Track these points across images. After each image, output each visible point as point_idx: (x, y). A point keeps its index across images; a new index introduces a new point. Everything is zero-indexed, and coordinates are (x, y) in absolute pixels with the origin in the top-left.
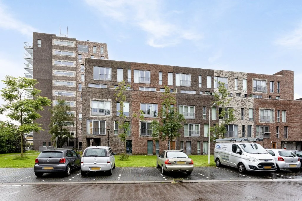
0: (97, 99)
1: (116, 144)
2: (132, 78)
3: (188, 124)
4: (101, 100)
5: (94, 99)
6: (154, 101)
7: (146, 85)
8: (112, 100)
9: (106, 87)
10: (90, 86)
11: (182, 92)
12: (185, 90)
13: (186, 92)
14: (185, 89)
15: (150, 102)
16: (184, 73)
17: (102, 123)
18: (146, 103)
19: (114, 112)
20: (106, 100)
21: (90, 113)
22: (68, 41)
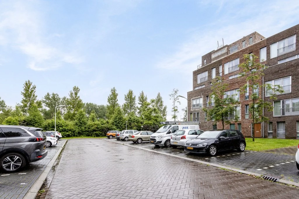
0: (195, 98)
1: (206, 128)
2: (223, 72)
3: (280, 101)
4: (197, 97)
5: (193, 98)
6: (236, 86)
7: (235, 72)
8: (203, 96)
9: (204, 86)
10: (197, 89)
11: (279, 63)
12: (285, 58)
13: (288, 60)
14: (286, 56)
15: (232, 89)
16: (283, 39)
17: (198, 113)
18: (228, 91)
19: (205, 104)
20: (200, 97)
21: (192, 108)
22: (222, 50)
